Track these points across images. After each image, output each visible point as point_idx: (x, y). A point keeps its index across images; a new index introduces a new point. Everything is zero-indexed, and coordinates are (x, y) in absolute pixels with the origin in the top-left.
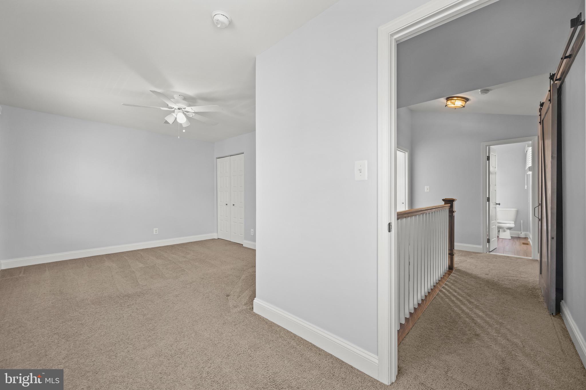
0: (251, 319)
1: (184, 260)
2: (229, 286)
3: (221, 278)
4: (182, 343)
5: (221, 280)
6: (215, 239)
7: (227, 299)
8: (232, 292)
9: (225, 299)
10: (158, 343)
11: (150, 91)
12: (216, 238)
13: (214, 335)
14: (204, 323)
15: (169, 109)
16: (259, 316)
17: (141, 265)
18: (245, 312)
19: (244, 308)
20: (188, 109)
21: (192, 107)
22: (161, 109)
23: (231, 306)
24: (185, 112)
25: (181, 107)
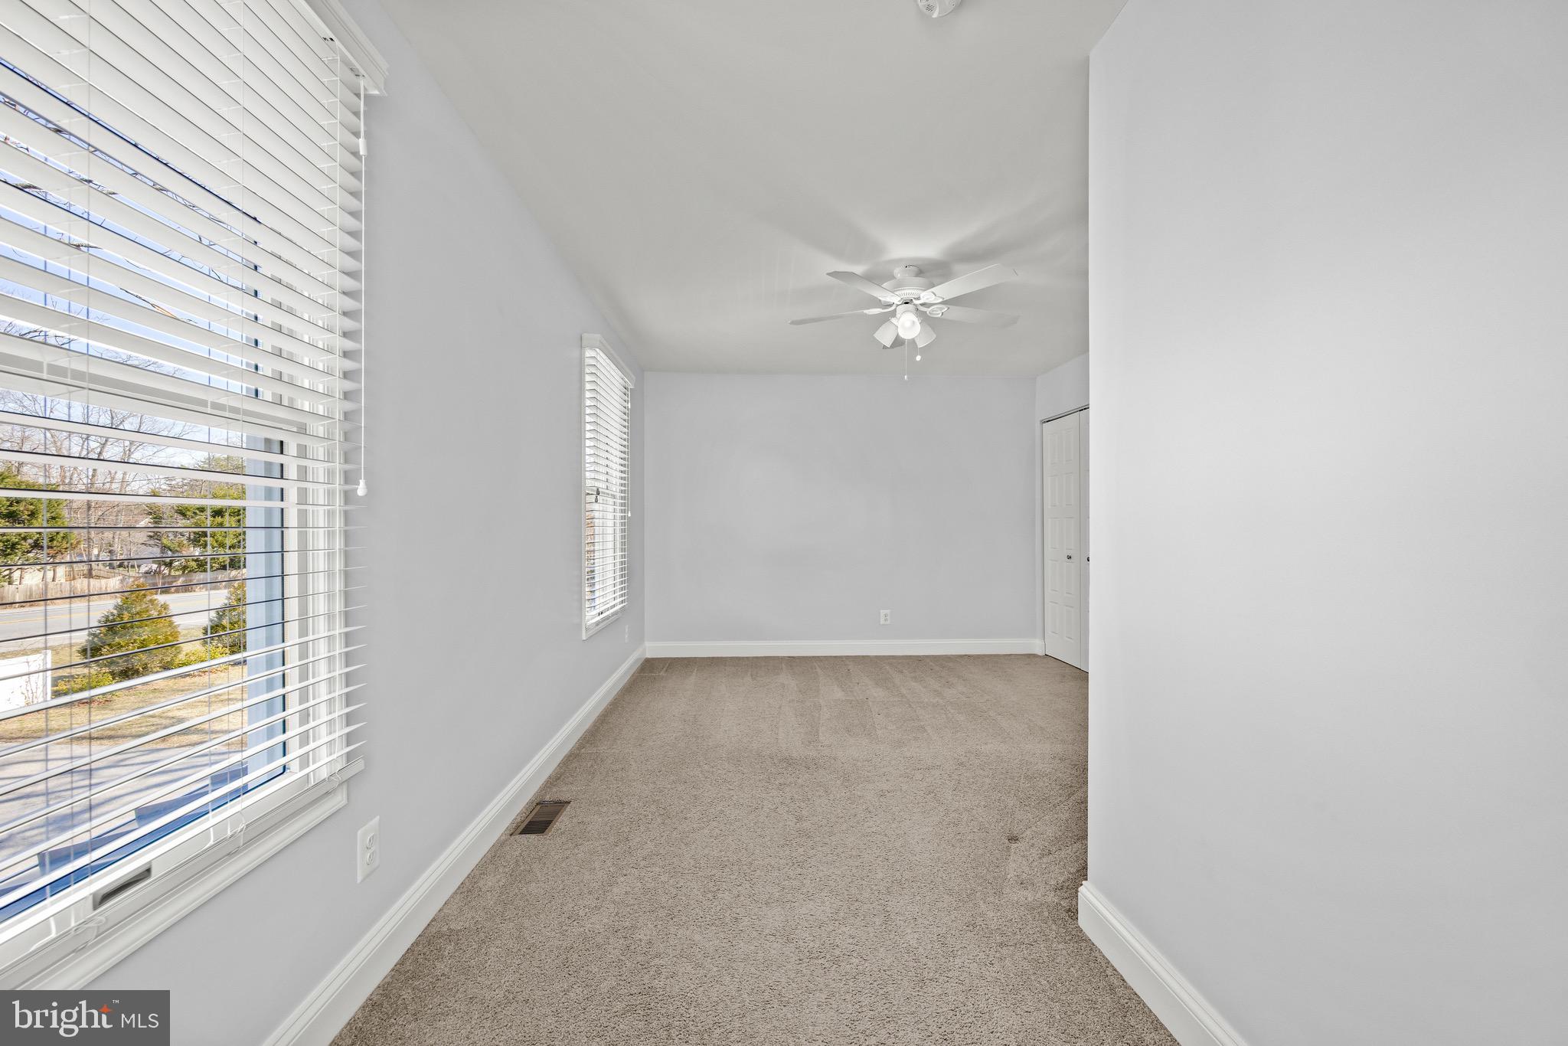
0: (1060, 946)
1: (935, 701)
2: (1027, 808)
3: (1012, 778)
4: (844, 929)
5: (1009, 782)
6: (1035, 656)
7: (1008, 848)
8: (1028, 832)
9: (1000, 848)
10: (796, 904)
11: (828, 274)
12: (1040, 653)
13: (929, 947)
14: (918, 898)
15: (883, 309)
16: (1092, 947)
17: (839, 694)
18: (1046, 914)
19: (1049, 899)
20: (927, 296)
21: (933, 290)
22: (866, 314)
23: (1009, 877)
24: (922, 309)
25: (911, 297)
